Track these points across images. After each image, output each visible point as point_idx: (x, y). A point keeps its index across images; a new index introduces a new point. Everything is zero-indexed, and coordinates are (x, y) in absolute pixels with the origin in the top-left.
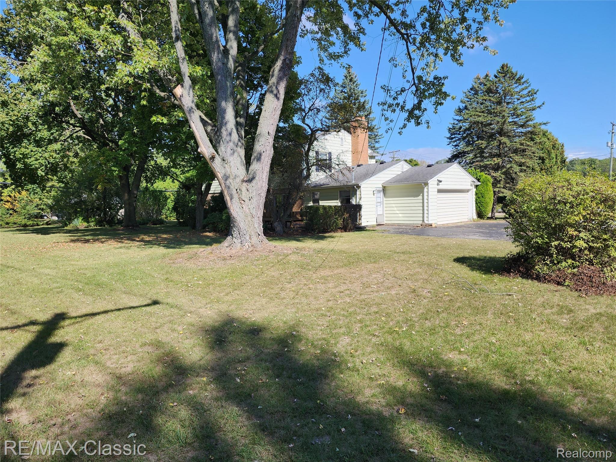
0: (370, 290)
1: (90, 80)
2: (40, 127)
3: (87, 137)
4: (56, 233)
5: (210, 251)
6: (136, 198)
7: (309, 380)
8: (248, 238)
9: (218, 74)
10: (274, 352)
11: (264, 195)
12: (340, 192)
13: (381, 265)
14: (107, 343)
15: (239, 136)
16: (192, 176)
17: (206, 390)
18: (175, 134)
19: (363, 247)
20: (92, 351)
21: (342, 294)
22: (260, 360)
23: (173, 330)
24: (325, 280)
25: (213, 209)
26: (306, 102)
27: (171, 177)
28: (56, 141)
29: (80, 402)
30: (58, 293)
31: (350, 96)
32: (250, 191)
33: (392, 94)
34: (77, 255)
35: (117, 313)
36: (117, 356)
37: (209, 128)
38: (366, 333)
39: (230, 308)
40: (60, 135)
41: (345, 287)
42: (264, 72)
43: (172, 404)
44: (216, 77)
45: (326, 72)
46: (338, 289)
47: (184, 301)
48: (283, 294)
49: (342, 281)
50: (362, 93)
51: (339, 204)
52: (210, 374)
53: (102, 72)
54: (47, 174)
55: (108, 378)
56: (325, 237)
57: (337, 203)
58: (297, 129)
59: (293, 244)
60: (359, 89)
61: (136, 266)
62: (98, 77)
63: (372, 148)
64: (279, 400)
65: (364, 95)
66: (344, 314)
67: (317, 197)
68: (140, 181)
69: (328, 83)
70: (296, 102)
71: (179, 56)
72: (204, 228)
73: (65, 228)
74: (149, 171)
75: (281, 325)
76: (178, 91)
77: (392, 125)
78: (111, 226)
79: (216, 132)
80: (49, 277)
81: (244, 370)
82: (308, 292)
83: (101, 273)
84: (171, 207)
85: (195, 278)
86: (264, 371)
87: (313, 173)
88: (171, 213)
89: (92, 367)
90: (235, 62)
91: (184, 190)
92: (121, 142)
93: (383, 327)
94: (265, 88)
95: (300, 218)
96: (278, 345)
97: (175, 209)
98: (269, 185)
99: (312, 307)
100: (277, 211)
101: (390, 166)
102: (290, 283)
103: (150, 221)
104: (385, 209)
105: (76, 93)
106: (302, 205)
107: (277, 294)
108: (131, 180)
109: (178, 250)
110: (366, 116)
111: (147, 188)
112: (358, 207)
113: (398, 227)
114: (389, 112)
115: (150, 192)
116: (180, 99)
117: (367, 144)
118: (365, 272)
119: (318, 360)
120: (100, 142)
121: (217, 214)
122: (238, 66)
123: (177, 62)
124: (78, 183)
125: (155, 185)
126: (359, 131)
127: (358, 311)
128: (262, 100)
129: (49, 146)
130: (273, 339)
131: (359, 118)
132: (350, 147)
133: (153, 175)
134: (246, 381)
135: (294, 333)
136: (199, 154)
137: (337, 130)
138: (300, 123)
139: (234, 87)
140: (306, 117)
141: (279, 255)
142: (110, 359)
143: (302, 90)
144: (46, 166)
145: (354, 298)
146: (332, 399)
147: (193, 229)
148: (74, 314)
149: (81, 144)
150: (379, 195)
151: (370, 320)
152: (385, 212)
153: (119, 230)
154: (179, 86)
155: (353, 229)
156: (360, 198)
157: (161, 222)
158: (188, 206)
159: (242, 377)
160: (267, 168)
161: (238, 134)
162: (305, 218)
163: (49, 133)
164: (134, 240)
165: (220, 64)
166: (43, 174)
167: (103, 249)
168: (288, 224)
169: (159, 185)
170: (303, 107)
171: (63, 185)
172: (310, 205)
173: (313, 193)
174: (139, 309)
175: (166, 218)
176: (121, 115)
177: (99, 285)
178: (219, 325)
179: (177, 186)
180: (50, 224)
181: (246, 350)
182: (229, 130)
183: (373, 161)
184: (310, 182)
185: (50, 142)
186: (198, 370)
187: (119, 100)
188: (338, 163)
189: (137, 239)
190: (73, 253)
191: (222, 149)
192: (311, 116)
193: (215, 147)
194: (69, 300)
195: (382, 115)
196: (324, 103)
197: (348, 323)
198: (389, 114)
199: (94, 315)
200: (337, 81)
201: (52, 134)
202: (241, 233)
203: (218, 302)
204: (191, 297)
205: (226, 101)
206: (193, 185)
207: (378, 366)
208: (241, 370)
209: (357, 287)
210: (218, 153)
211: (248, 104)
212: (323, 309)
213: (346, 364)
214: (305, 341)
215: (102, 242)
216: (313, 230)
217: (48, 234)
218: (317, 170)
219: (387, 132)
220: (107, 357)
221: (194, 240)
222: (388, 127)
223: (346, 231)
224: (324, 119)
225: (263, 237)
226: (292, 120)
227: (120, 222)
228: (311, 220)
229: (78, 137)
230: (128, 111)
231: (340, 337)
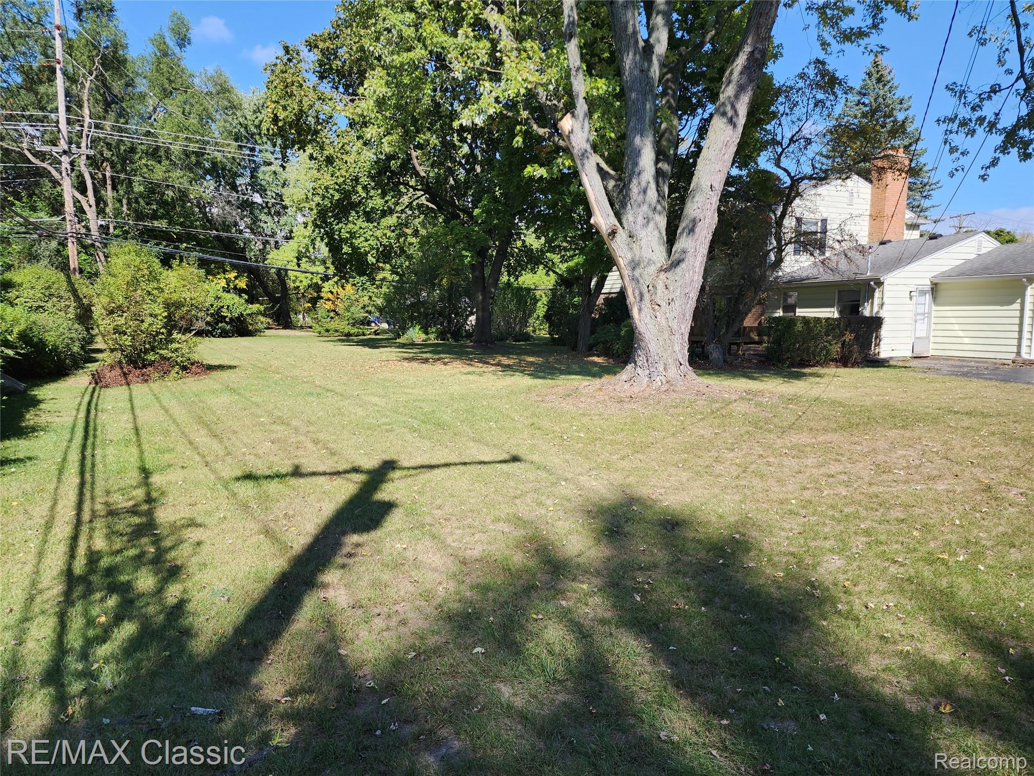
0: (891, 477)
1: (440, 118)
2: (372, 193)
3: (431, 205)
4: (386, 347)
5: (598, 386)
6: (492, 298)
7: (762, 620)
8: (661, 369)
9: (631, 90)
10: (700, 563)
11: (694, 295)
12: (840, 292)
13: (917, 433)
14: (448, 509)
15: (659, 195)
16: (577, 264)
17: (587, 605)
18: (556, 197)
19: (880, 398)
20: (428, 519)
21: (831, 480)
22: (674, 572)
23: (540, 504)
24: (800, 451)
25: (605, 319)
26: (786, 128)
27: (546, 266)
28: (391, 212)
29: (411, 589)
30: (387, 431)
31: (873, 112)
32: (671, 288)
33: (969, 99)
34: (412, 380)
35: (462, 468)
36: (461, 531)
37: (611, 184)
38: (877, 556)
39: (628, 481)
40: (397, 204)
41: (840, 468)
42: (712, 80)
43: (535, 616)
44: (628, 96)
45: (830, 68)
46: (823, 470)
47: (556, 460)
48: (718, 469)
49: (834, 456)
50: (901, 103)
51: (836, 315)
52: (594, 580)
53: (456, 104)
54: (377, 261)
55: (449, 561)
56: (804, 375)
57: (831, 313)
58: (765, 180)
59: (741, 384)
60: (896, 96)
61: (490, 401)
62: (451, 112)
63: (913, 207)
64: (706, 643)
65: (905, 106)
66: (833, 515)
67: (791, 301)
68: (499, 273)
69: (832, 89)
70: (765, 130)
71: (571, 66)
72: (590, 351)
73: (398, 340)
74: (513, 257)
75: (714, 519)
76: (566, 123)
77: (965, 161)
78: (456, 341)
79: (622, 190)
80: (376, 408)
81: (649, 583)
82: (764, 469)
83: (443, 408)
84: (541, 315)
85: (575, 428)
86: (681, 591)
87: (788, 258)
88: (541, 324)
89: (428, 542)
90: (662, 65)
91: (563, 288)
92: (477, 212)
93: (915, 550)
94: (710, 108)
95: (756, 338)
96: (708, 552)
97: (547, 317)
98: (705, 278)
99: (772, 495)
100: (715, 325)
101: (951, 244)
102: (733, 450)
103: (510, 335)
104: (933, 327)
105: (421, 138)
106: (762, 314)
107: (707, 467)
108: (487, 271)
109: (550, 381)
110: (906, 148)
111: (509, 284)
112: (876, 322)
113: (960, 363)
114: (962, 135)
115: (513, 290)
116: (568, 137)
117: (904, 202)
118: (881, 444)
119: (780, 588)
120: (449, 213)
121: (611, 327)
122: (666, 73)
123: (568, 76)
124: (416, 275)
125: (521, 279)
126: (889, 176)
127: (863, 513)
128: (703, 131)
129: (383, 220)
130: (699, 541)
131: (890, 152)
132: (868, 207)
133: (518, 262)
134: (651, 601)
135: (737, 536)
136: (591, 226)
137: (844, 176)
138: (771, 167)
139: (657, 109)
140: (784, 155)
141: (714, 401)
142: (451, 533)
143: (780, 106)
144: (378, 249)
145: (856, 489)
146: (803, 660)
147: (573, 350)
148: (406, 464)
149: (422, 216)
150: (922, 299)
151: (888, 532)
152: (932, 333)
153: (468, 347)
154: (569, 115)
155: (861, 363)
156: (882, 305)
157: (527, 337)
158: (568, 313)
159: (644, 594)
160: (704, 250)
161: (658, 191)
162: (766, 338)
163: (383, 201)
164: (488, 363)
165: (636, 72)
166: (374, 261)
167: (445, 373)
168: (734, 347)
169: (527, 279)
170: (779, 138)
171: (397, 278)
172: (777, 315)
173: (785, 294)
174: (492, 465)
175: (534, 331)
176: (478, 169)
177: (440, 425)
178: (610, 504)
179: (553, 282)
180: (378, 334)
181: (652, 552)
182: (643, 184)
183: (915, 234)
184: (780, 274)
185: (384, 214)
186: (575, 572)
187: (477, 147)
188: (840, 238)
189: (492, 362)
190: (407, 377)
191: (629, 217)
192: (793, 152)
193: (618, 216)
194: (400, 442)
195: (945, 143)
196: (821, 127)
197: (842, 532)
198: (959, 139)
199: (432, 467)
200: (850, 84)
201: (387, 202)
202: (650, 359)
203: (608, 468)
204: (567, 457)
205: (642, 136)
206: (578, 279)
207: (900, 619)
208: (642, 582)
209: (864, 469)
210: (621, 224)
211: (678, 139)
212: (793, 501)
213: (834, 605)
214: (756, 552)
215: (445, 364)
216: (781, 361)
217: (378, 347)
218: (796, 252)
219: (952, 175)
220: (448, 530)
221: (575, 367)
222: (955, 165)
223: (845, 366)
224: (818, 158)
225: (686, 368)
226: (756, 163)
227: (469, 335)
228: (778, 342)
229: (420, 206)
230: (489, 163)
231: (824, 554)
